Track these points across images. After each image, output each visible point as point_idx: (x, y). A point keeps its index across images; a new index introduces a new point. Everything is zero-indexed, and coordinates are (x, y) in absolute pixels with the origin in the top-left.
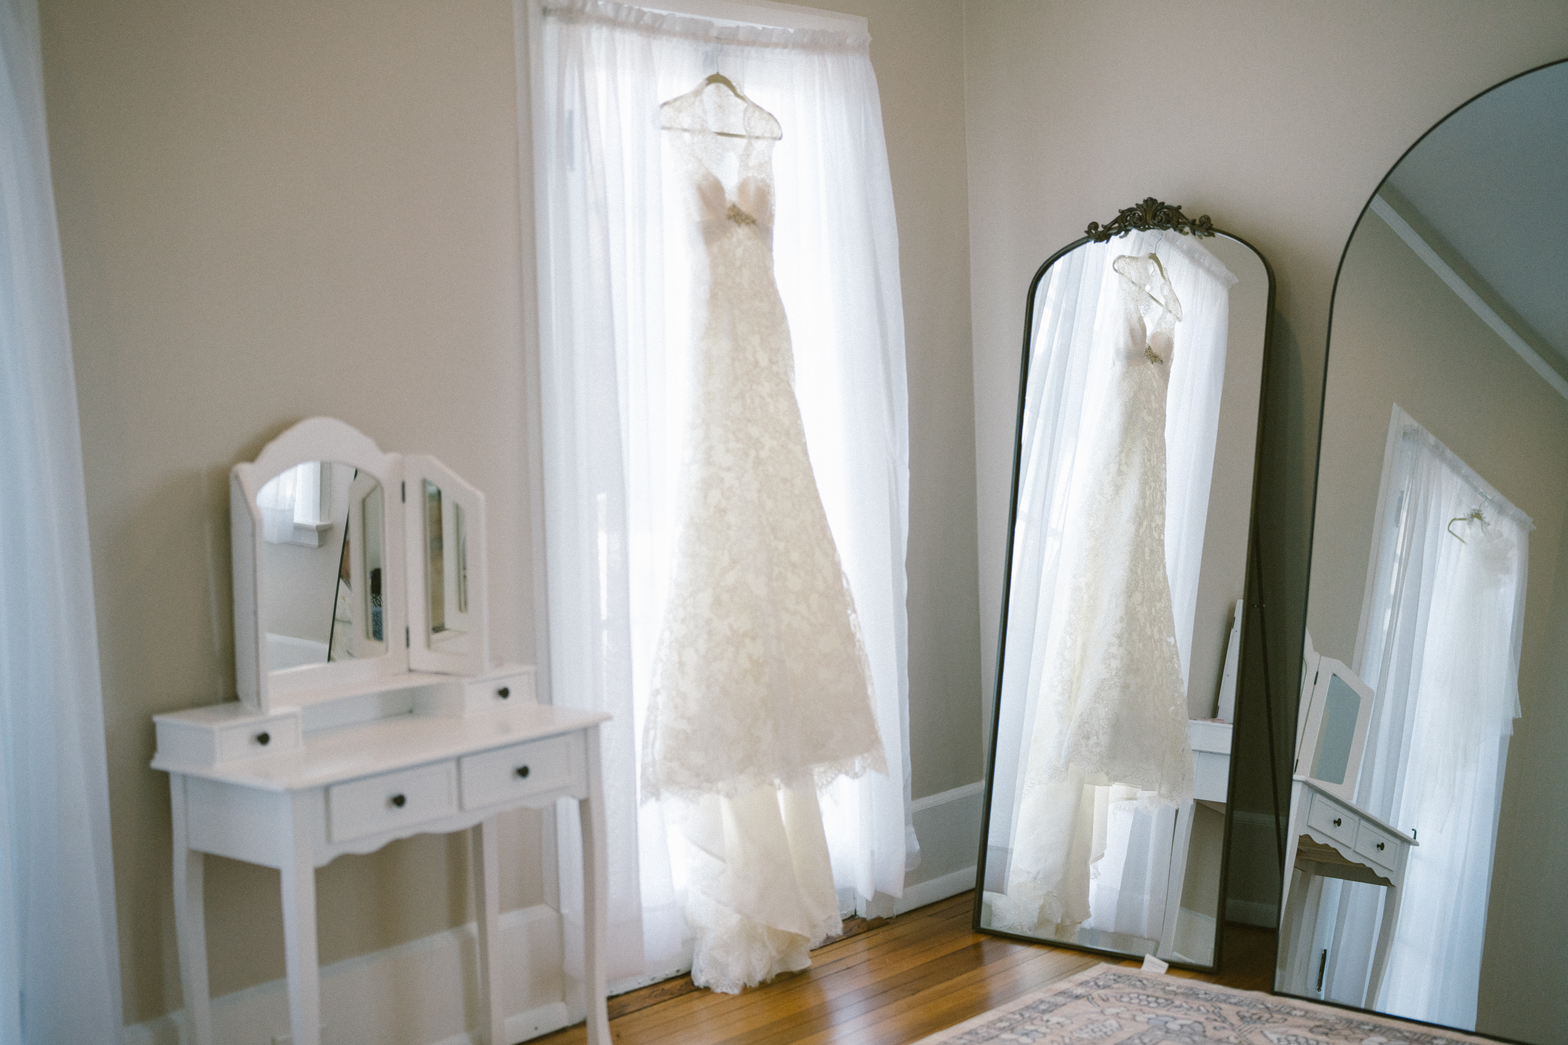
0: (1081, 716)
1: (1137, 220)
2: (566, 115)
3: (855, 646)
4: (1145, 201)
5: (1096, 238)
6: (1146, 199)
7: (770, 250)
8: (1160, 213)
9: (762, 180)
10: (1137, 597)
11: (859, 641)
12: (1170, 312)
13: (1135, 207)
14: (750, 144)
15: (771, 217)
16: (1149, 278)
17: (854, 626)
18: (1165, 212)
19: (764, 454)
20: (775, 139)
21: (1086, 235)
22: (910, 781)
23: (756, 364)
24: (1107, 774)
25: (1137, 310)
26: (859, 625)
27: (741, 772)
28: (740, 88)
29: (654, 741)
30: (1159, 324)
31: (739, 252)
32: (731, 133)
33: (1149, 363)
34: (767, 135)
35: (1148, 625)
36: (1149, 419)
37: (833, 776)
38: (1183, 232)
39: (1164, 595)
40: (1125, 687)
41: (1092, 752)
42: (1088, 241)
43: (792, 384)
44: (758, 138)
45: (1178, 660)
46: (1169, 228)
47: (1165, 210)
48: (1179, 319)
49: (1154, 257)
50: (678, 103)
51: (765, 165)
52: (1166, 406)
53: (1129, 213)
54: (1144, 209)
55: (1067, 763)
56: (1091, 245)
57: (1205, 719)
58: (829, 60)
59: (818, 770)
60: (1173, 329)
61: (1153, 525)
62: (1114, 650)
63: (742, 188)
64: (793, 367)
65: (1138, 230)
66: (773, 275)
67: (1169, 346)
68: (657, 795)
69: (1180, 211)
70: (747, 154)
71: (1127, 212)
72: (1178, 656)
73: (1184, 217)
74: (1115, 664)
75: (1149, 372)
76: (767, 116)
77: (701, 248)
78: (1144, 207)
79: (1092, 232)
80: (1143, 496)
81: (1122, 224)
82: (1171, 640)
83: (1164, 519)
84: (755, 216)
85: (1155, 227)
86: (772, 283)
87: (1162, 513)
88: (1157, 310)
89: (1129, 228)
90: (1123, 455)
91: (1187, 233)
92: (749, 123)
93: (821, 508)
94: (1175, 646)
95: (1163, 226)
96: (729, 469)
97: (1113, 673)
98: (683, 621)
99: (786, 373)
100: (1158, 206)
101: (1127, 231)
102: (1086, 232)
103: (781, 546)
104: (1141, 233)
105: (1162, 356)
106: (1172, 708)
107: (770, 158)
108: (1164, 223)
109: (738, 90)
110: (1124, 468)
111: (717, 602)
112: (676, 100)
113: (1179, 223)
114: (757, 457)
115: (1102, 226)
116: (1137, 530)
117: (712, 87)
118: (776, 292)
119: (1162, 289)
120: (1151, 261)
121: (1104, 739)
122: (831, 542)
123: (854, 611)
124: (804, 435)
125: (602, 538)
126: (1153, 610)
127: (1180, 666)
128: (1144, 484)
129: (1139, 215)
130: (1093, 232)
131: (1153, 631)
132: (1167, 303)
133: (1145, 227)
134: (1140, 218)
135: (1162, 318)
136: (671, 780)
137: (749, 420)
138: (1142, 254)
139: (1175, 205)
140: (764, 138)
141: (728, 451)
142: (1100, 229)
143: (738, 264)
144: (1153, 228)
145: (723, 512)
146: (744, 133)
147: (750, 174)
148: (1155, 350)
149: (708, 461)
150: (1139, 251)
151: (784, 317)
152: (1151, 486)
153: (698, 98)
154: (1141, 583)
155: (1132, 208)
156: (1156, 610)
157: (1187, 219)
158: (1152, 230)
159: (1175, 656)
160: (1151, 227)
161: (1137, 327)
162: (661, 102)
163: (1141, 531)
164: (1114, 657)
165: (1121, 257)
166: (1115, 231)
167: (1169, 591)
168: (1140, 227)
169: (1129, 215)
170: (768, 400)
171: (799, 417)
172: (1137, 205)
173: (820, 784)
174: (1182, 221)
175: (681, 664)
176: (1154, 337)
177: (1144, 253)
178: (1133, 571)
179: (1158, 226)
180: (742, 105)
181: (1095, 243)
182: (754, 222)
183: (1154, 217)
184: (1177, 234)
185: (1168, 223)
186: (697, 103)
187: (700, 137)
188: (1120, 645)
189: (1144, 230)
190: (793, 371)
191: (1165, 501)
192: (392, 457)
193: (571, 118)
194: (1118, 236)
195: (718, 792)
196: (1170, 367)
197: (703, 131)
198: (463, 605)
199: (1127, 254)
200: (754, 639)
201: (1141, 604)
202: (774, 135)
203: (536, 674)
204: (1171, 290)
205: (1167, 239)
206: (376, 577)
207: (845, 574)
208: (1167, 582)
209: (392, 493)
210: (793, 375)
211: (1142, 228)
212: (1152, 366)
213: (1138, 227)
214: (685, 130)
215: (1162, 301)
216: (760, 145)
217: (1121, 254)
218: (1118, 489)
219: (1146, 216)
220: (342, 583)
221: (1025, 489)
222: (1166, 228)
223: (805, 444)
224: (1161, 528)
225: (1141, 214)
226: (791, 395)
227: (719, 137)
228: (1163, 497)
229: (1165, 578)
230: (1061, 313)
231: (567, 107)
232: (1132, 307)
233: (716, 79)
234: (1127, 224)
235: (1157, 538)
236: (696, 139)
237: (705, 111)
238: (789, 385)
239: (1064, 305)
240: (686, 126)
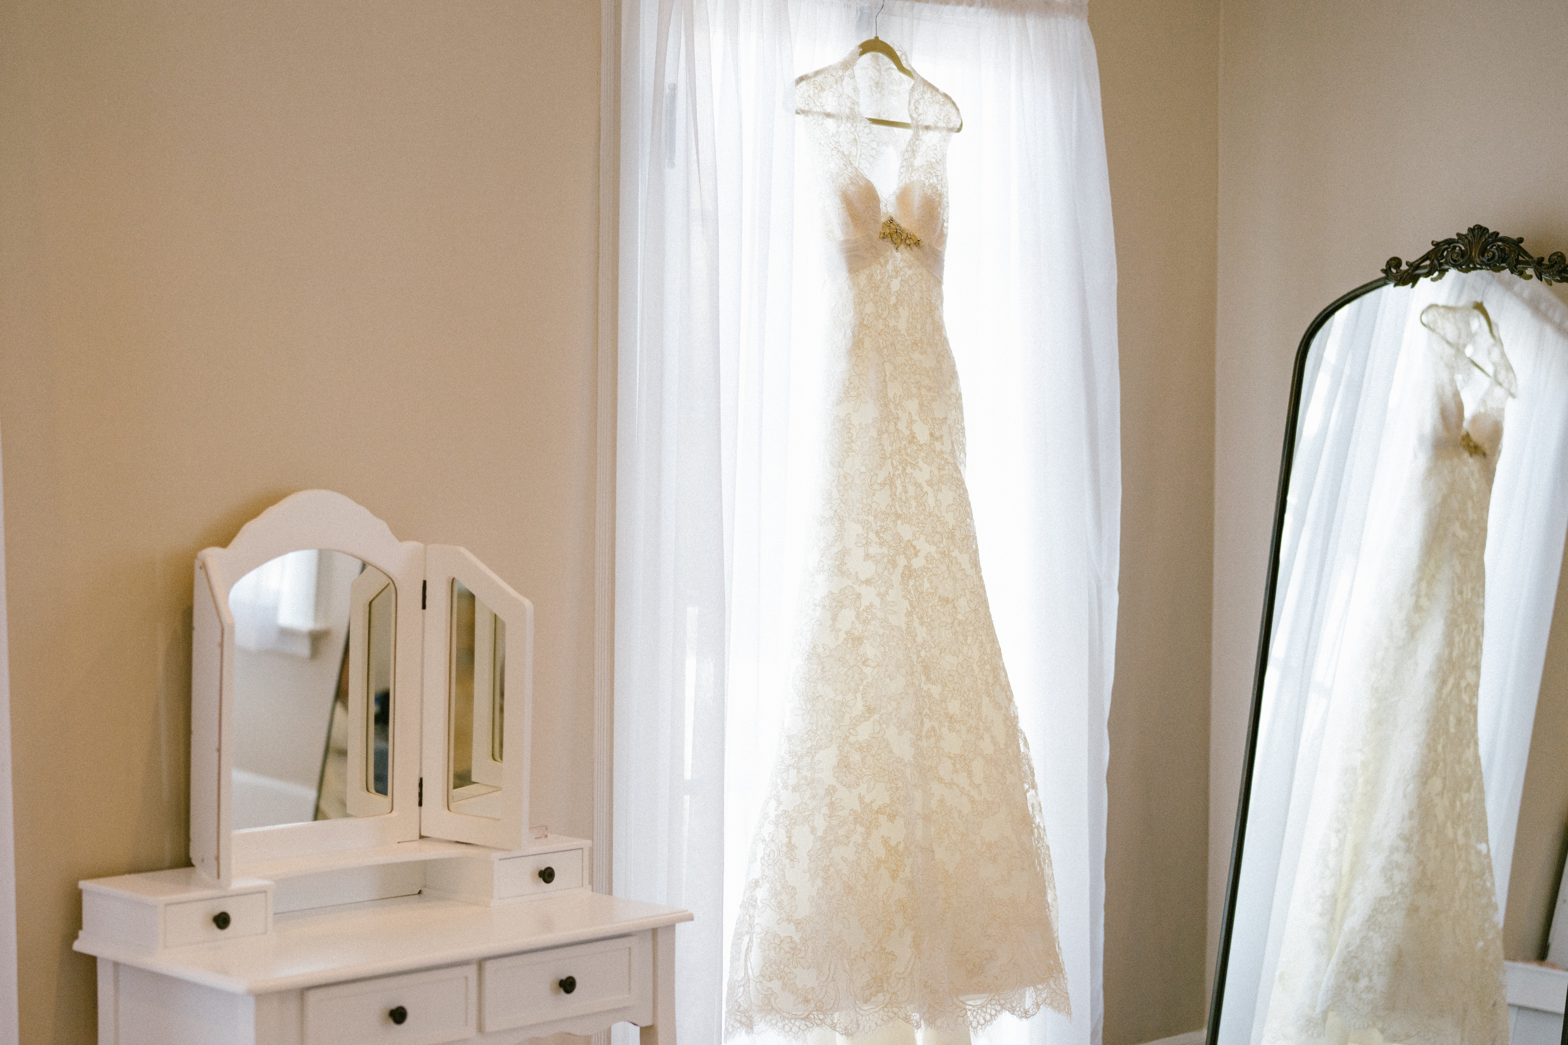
0: (1347, 946)
1: (1457, 257)
2: (667, 91)
3: (1032, 833)
4: (1470, 230)
5: (1396, 280)
6: (1472, 227)
7: (939, 282)
8: (1492, 247)
9: (933, 187)
10: (1437, 784)
11: (1038, 827)
12: (1500, 384)
13: (1456, 238)
14: (916, 137)
15: (941, 237)
16: (1471, 336)
17: (1033, 805)
18: (1499, 246)
19: (918, 563)
20: (951, 130)
21: (1383, 275)
22: (1100, 1027)
23: (912, 439)
24: (1382, 1031)
25: (1453, 381)
26: (1040, 804)
27: (866, 1001)
28: (907, 60)
29: (749, 949)
30: (1484, 402)
31: (895, 285)
32: (891, 120)
33: (1466, 455)
34: (941, 124)
35: (1449, 824)
36: (1462, 534)
37: (993, 1012)
38: (1524, 274)
39: (1475, 783)
40: (1413, 910)
41: (1361, 999)
42: (1385, 284)
43: (961, 468)
44: (927, 128)
45: (1492, 876)
46: (1504, 268)
47: (1500, 243)
48: (1513, 396)
49: (1479, 307)
50: (819, 78)
51: (936, 165)
52: (1487, 516)
53: (1446, 246)
54: (1469, 241)
55: (1325, 1014)
56: (1390, 290)
57: (1526, 960)
58: (1031, 22)
59: (973, 1002)
60: (1503, 410)
61: (1463, 684)
62: (1398, 857)
63: (903, 197)
64: (963, 445)
65: (1459, 270)
66: (941, 317)
67: (1496, 433)
68: (749, 1026)
69: (1522, 245)
70: (912, 150)
71: (1444, 245)
72: (1491, 870)
73: (1526, 253)
74: (1400, 877)
75: (1466, 469)
76: (942, 99)
77: (843, 275)
78: (1469, 238)
79: (1392, 272)
80: (1449, 642)
81: (1436, 262)
82: (1483, 847)
83: (1478, 675)
84: (918, 235)
85: (1484, 267)
86: (938, 328)
87: (1477, 668)
88: (1481, 382)
89: (1446, 267)
90: (1424, 584)
91: (1530, 277)
92: (916, 108)
93: (994, 641)
94: (1488, 855)
95: (1495, 265)
96: (868, 582)
97: (1397, 890)
98: (795, 789)
99: (953, 452)
100: (1489, 237)
101: (1443, 272)
102: (1383, 271)
103: (936, 690)
104: (1462, 274)
105: (1486, 447)
106: (1481, 944)
107: (944, 156)
108: (1497, 262)
109: (904, 63)
110: (1424, 602)
111: (843, 765)
112: (817, 73)
113: (1518, 262)
114: (908, 567)
115: (1407, 263)
116: (1440, 690)
117: (868, 56)
118: (945, 341)
119: (1489, 353)
120: (1476, 312)
121: (1380, 982)
122: (1006, 689)
123: (1034, 786)
124: (975, 538)
125: (691, 664)
126: (1458, 803)
127: (1493, 884)
128: (1452, 625)
129: (1460, 248)
130: (1394, 271)
131: (1455, 834)
132: (1496, 373)
133: (1468, 266)
134: (1463, 254)
135: (1489, 393)
136: (768, 1007)
137: (898, 516)
138: (1463, 302)
139: (1515, 236)
140: (936, 128)
141: (867, 556)
142: (1404, 267)
143: (893, 300)
144: (1481, 269)
145: (857, 640)
146: (908, 120)
147: (915, 178)
148: (1476, 438)
149: (840, 568)
150: (1459, 297)
151: (954, 375)
152: (1461, 630)
153: (848, 72)
154: (1441, 764)
155: (1450, 239)
156: (1462, 804)
157: (1530, 257)
158: (1478, 271)
159: (1487, 871)
160: (1478, 266)
161: (1452, 406)
162: (798, 75)
163: (1446, 691)
164: (1398, 866)
165: (1432, 306)
166: (1426, 271)
167: (1481, 778)
168: (1461, 267)
169: (1446, 249)
170: (926, 488)
171: (969, 514)
172: (1458, 235)
173: (974, 1024)
174: (1523, 259)
175: (791, 846)
176: (1475, 419)
177: (1465, 300)
178: (1430, 746)
179: (1487, 265)
180: (907, 82)
181: (1395, 285)
182: (917, 243)
183: (1482, 253)
184: (1515, 277)
185: (1503, 262)
186: (846, 79)
187: (849, 125)
188: (1408, 850)
189: (1467, 270)
190: (963, 450)
191: (1481, 649)
192: (411, 545)
193: (673, 97)
194: (1429, 278)
195: (833, 1027)
196: (1496, 463)
197: (853, 117)
198: (497, 752)
199: (1441, 302)
200: (892, 818)
201: (1441, 794)
202: (951, 125)
203: (591, 850)
204: (1503, 354)
205: (1501, 282)
206: (383, 700)
207: (1022, 732)
208: (1480, 765)
209: (410, 596)
210: (962, 455)
211: (1464, 267)
212: (1471, 460)
213: (1459, 265)
214: (828, 115)
215: (1490, 369)
216: (930, 138)
217: (1434, 302)
218: (1413, 631)
219: (1471, 252)
220: (339, 709)
221: (1282, 622)
222: (1498, 269)
223: (976, 551)
224: (1473, 689)
225: (1463, 248)
226: (959, 484)
227: (875, 127)
228: (1479, 645)
229: (1477, 759)
230: (1343, 384)
231: (669, 80)
232: (1445, 376)
233: (873, 46)
234: (1442, 261)
235: (1467, 702)
236: (842, 129)
237: (856, 90)
238: (958, 470)
239: (1347, 371)
240: (829, 110)
